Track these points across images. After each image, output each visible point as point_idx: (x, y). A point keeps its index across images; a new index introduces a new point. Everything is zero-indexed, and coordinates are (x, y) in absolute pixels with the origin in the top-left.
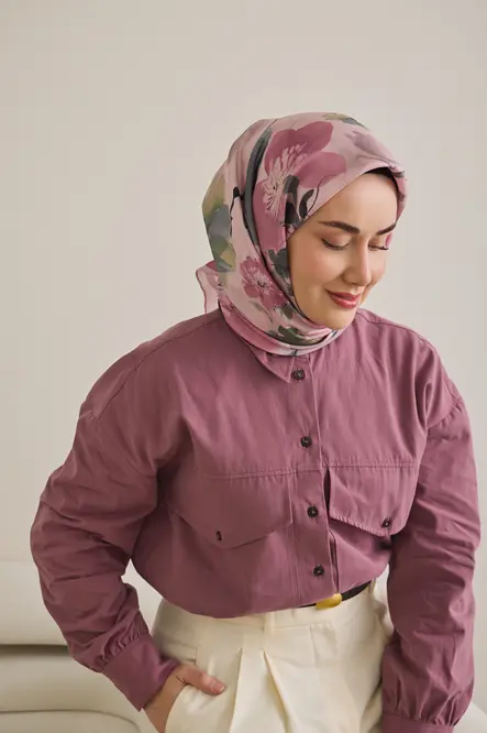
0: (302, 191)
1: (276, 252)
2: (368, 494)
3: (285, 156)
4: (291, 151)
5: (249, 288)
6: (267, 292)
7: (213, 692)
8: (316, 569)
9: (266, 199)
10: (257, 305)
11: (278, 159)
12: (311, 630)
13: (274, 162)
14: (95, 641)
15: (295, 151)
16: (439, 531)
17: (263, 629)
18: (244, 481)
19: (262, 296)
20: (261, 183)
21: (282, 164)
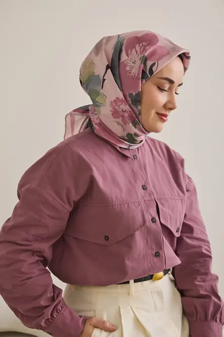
0: (149, 63)
1: (134, 94)
2: (172, 211)
3: (138, 48)
4: (141, 45)
5: (115, 114)
6: (126, 115)
7: (110, 330)
8: (156, 253)
9: (128, 68)
10: (118, 123)
11: (134, 50)
12: (151, 292)
13: (131, 51)
14: (45, 311)
15: (143, 45)
16: (195, 235)
17: (129, 294)
18: (122, 205)
19: (123, 116)
20: (124, 61)
21: (137, 52)
